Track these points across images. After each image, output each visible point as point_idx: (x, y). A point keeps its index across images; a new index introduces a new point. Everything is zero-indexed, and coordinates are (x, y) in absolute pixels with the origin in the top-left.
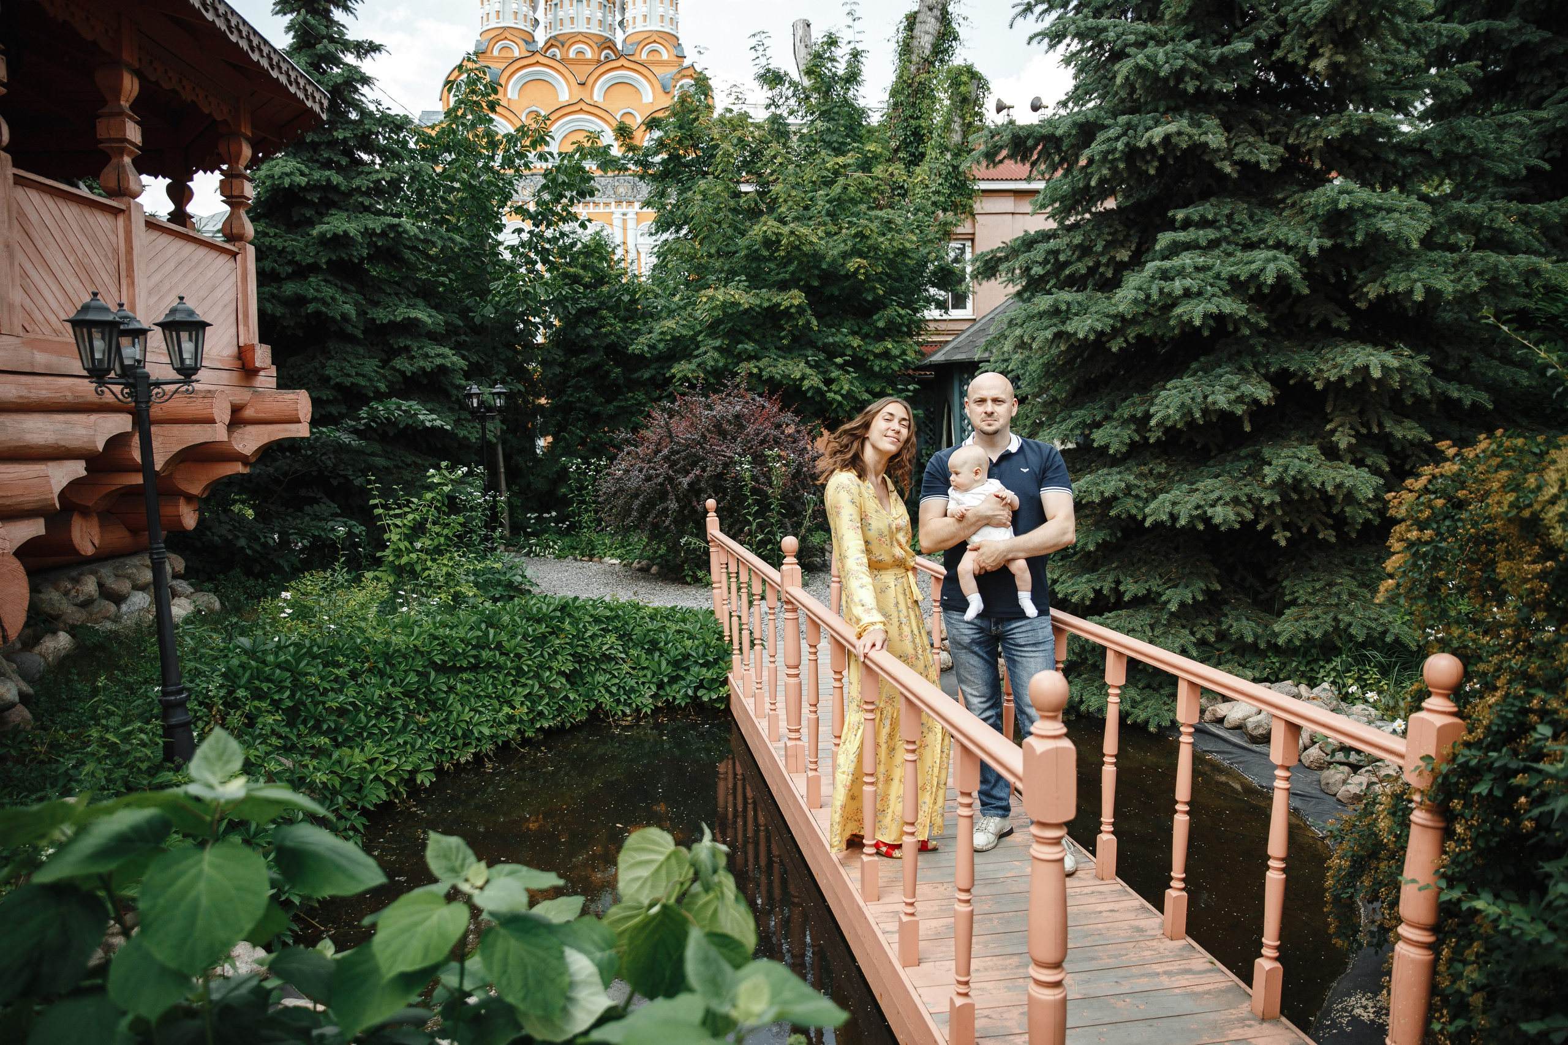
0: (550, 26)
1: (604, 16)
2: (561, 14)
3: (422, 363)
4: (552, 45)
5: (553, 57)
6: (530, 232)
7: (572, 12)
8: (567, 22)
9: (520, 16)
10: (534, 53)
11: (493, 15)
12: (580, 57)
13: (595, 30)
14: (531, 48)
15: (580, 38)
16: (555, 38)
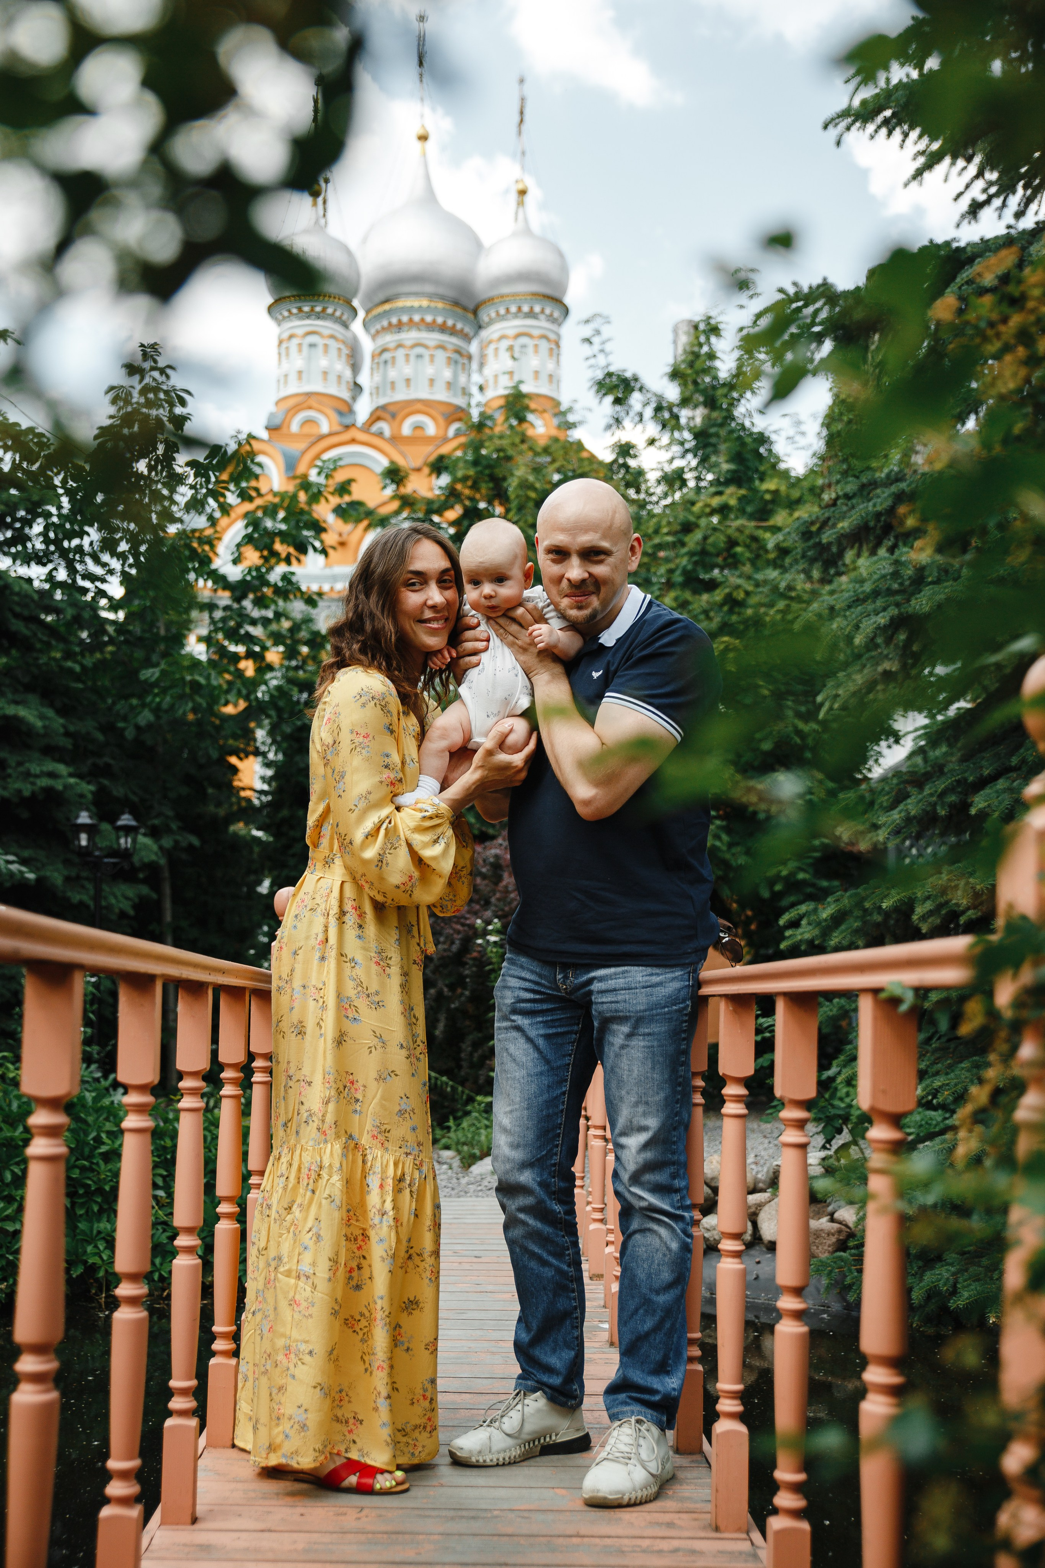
0: (377, 390)
1: (455, 375)
2: (392, 374)
3: (18, 785)
4: (379, 419)
5: (380, 434)
6: (226, 608)
7: (408, 371)
8: (400, 385)
9: (332, 378)
10: (347, 427)
11: (293, 377)
12: (419, 433)
13: (441, 395)
14: (347, 421)
15: (419, 406)
16: (383, 408)
